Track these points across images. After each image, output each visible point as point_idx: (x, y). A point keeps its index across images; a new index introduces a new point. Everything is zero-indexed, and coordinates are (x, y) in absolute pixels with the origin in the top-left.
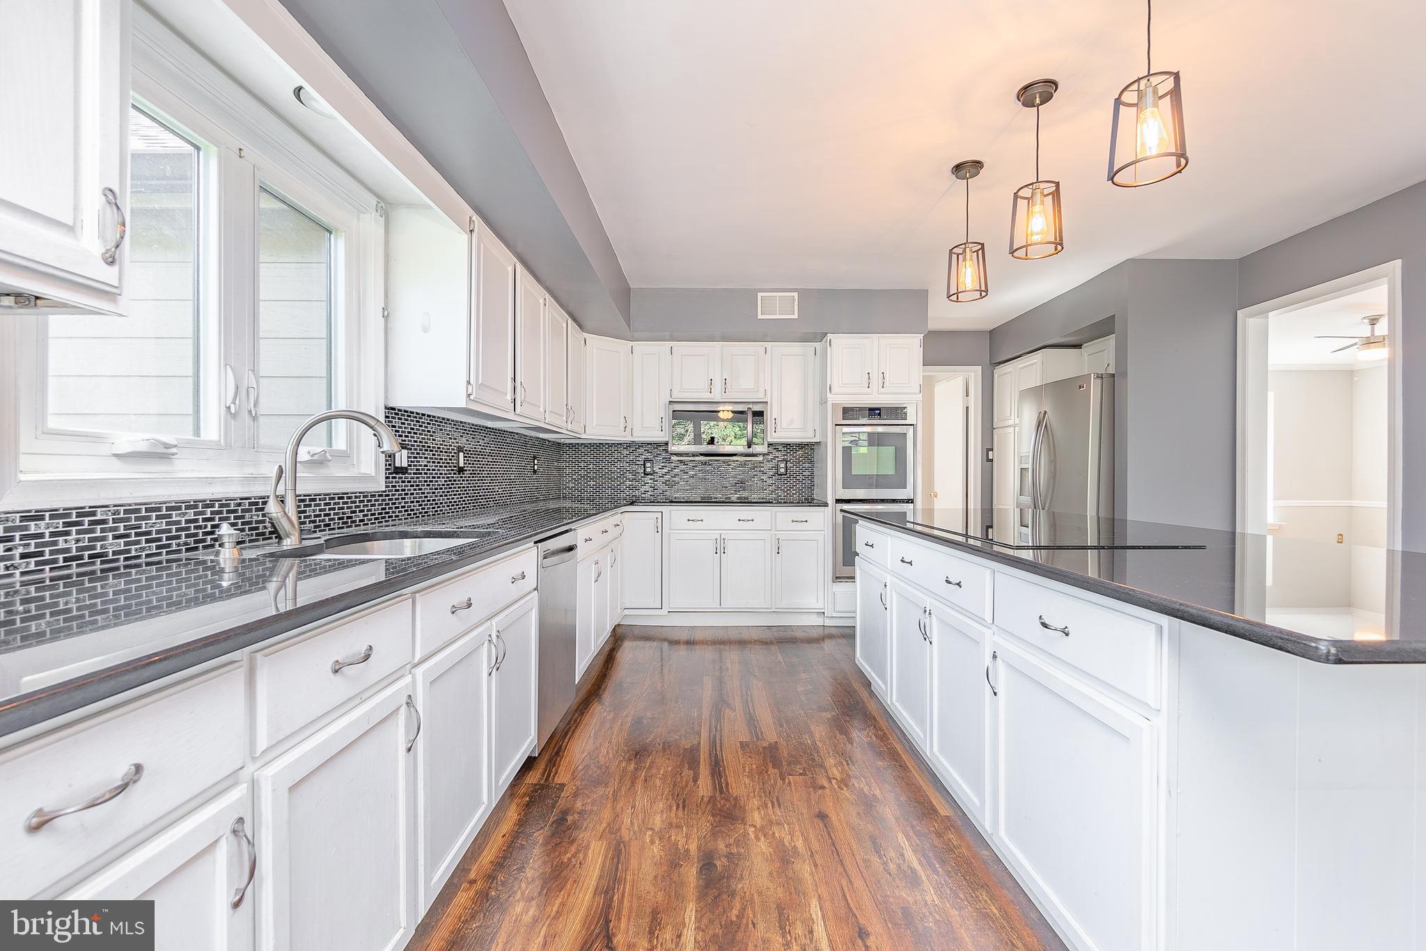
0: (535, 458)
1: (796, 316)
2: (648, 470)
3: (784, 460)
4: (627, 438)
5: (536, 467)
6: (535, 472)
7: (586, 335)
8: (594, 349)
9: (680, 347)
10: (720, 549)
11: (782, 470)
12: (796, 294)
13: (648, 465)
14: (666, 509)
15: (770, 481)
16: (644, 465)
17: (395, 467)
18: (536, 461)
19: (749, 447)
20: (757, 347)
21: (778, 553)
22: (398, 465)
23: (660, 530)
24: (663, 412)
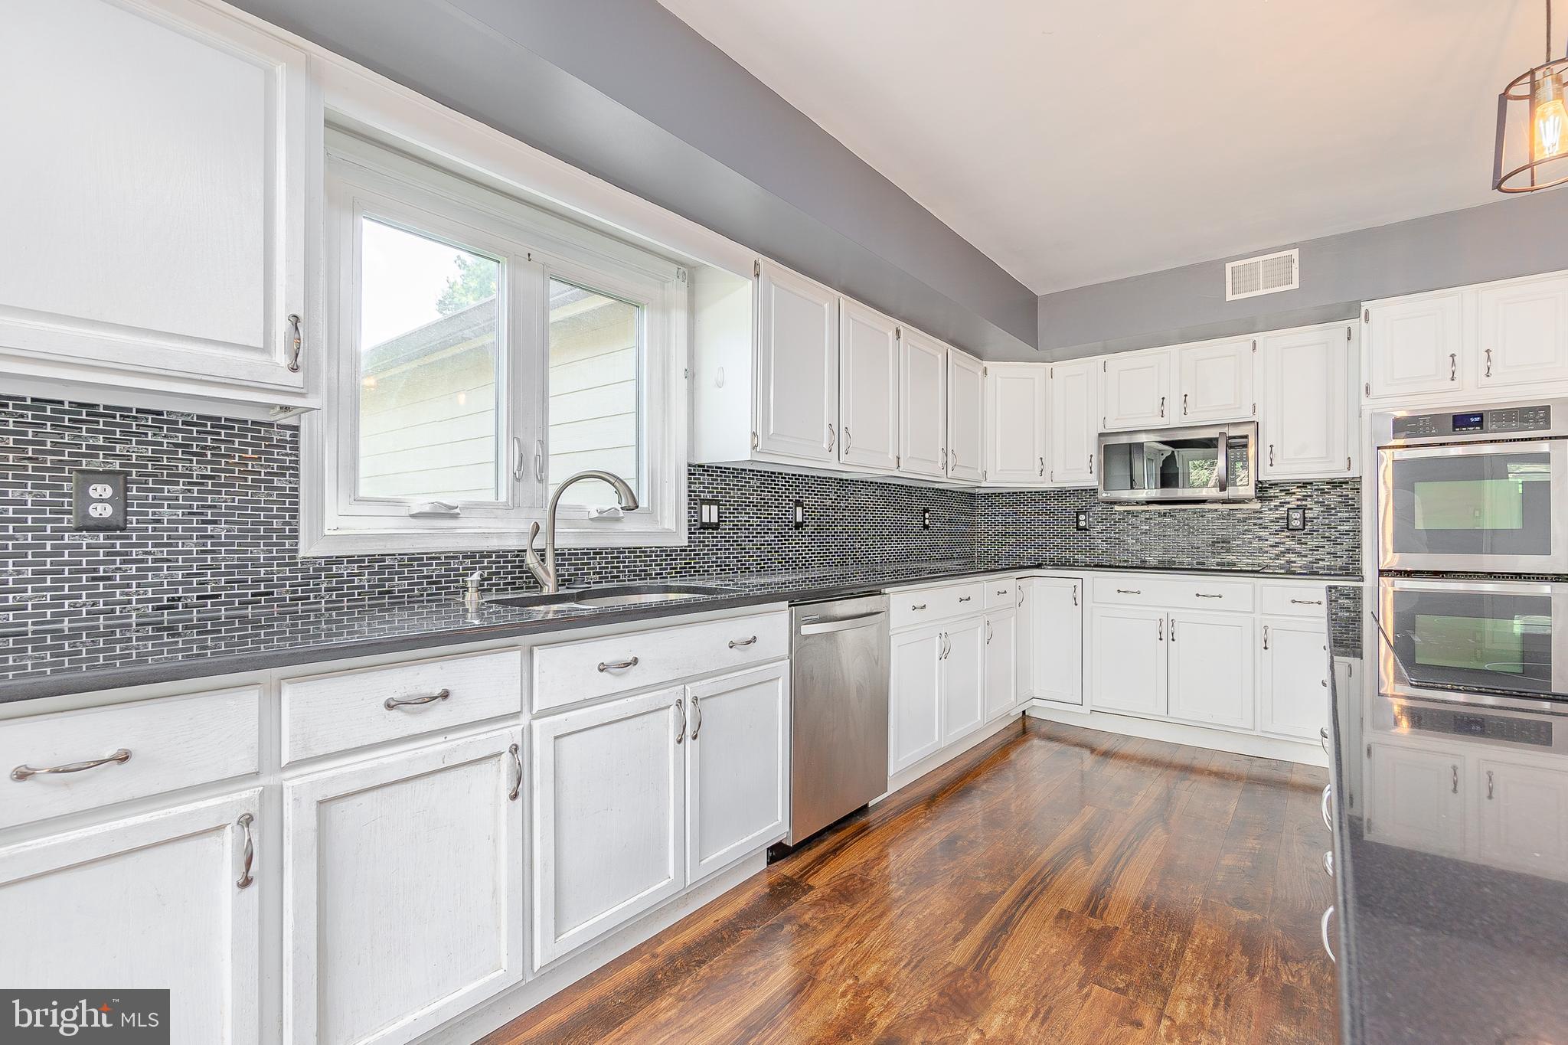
0: (926, 511)
1: (1295, 285)
2: (1082, 524)
3: (1298, 508)
4: (1046, 484)
5: (927, 522)
6: (926, 527)
7: (986, 363)
8: (999, 379)
9: (1120, 361)
10: (1167, 633)
11: (1297, 523)
12: (1295, 253)
13: (1082, 517)
14: (1086, 575)
15: (1272, 540)
16: (1077, 517)
17: (702, 523)
18: (927, 515)
19: (1223, 488)
20: (1239, 344)
21: (1266, 648)
22: (705, 519)
23: (1079, 602)
24: (1090, 448)
